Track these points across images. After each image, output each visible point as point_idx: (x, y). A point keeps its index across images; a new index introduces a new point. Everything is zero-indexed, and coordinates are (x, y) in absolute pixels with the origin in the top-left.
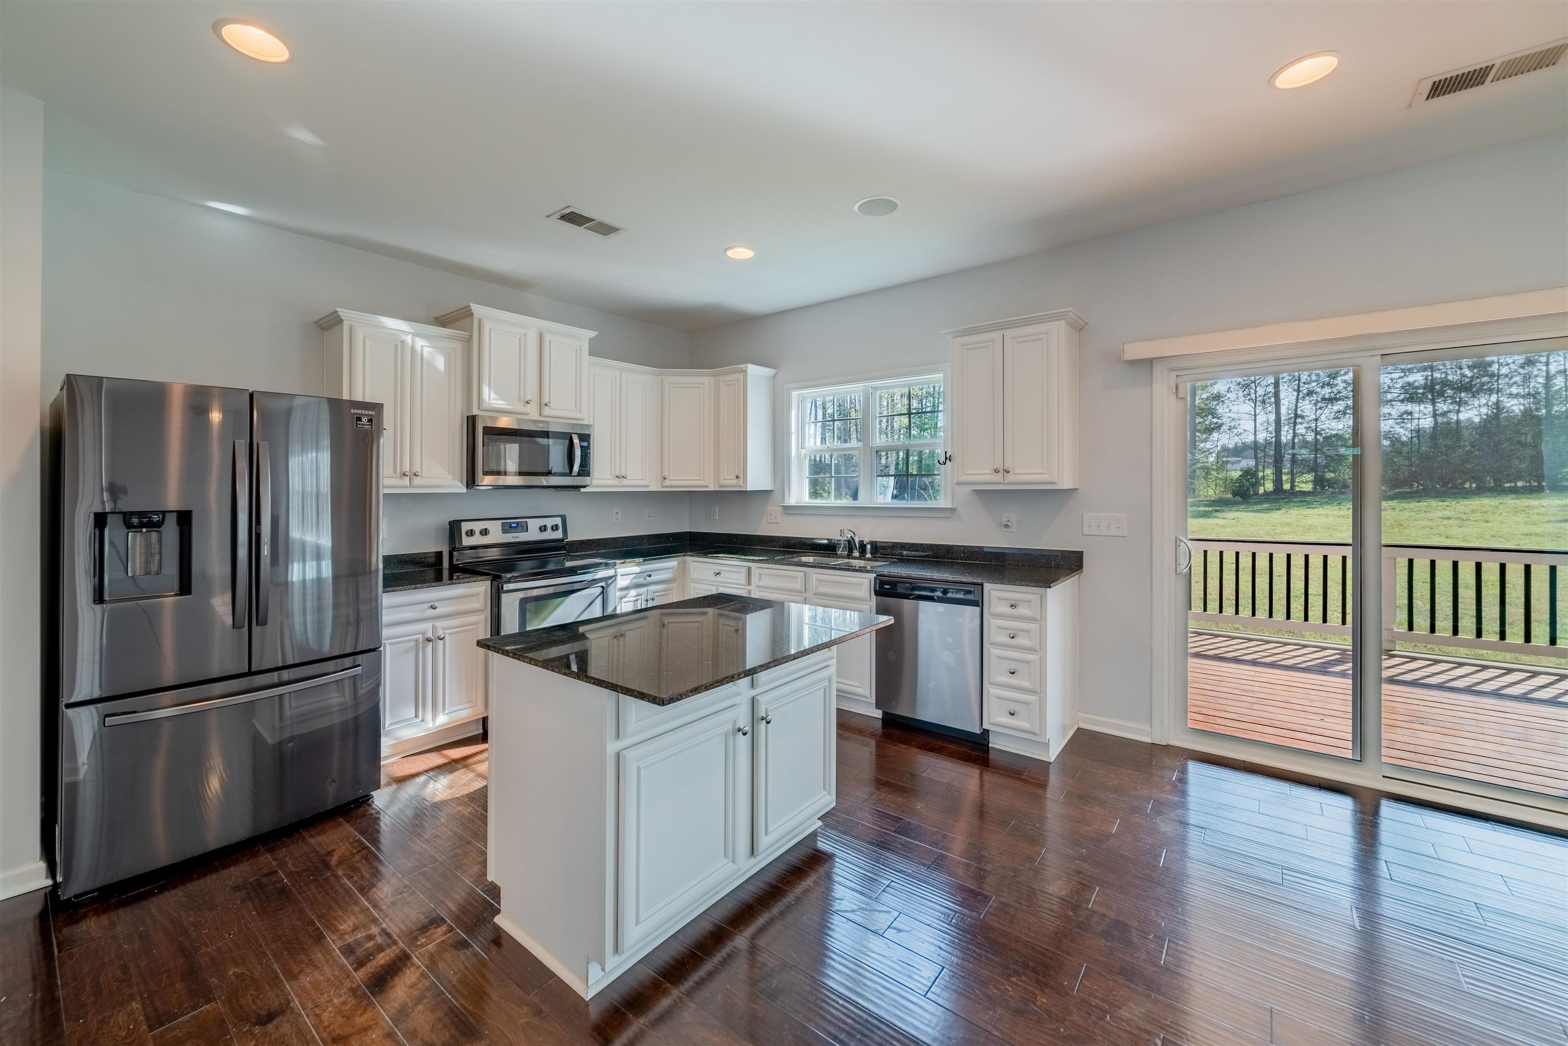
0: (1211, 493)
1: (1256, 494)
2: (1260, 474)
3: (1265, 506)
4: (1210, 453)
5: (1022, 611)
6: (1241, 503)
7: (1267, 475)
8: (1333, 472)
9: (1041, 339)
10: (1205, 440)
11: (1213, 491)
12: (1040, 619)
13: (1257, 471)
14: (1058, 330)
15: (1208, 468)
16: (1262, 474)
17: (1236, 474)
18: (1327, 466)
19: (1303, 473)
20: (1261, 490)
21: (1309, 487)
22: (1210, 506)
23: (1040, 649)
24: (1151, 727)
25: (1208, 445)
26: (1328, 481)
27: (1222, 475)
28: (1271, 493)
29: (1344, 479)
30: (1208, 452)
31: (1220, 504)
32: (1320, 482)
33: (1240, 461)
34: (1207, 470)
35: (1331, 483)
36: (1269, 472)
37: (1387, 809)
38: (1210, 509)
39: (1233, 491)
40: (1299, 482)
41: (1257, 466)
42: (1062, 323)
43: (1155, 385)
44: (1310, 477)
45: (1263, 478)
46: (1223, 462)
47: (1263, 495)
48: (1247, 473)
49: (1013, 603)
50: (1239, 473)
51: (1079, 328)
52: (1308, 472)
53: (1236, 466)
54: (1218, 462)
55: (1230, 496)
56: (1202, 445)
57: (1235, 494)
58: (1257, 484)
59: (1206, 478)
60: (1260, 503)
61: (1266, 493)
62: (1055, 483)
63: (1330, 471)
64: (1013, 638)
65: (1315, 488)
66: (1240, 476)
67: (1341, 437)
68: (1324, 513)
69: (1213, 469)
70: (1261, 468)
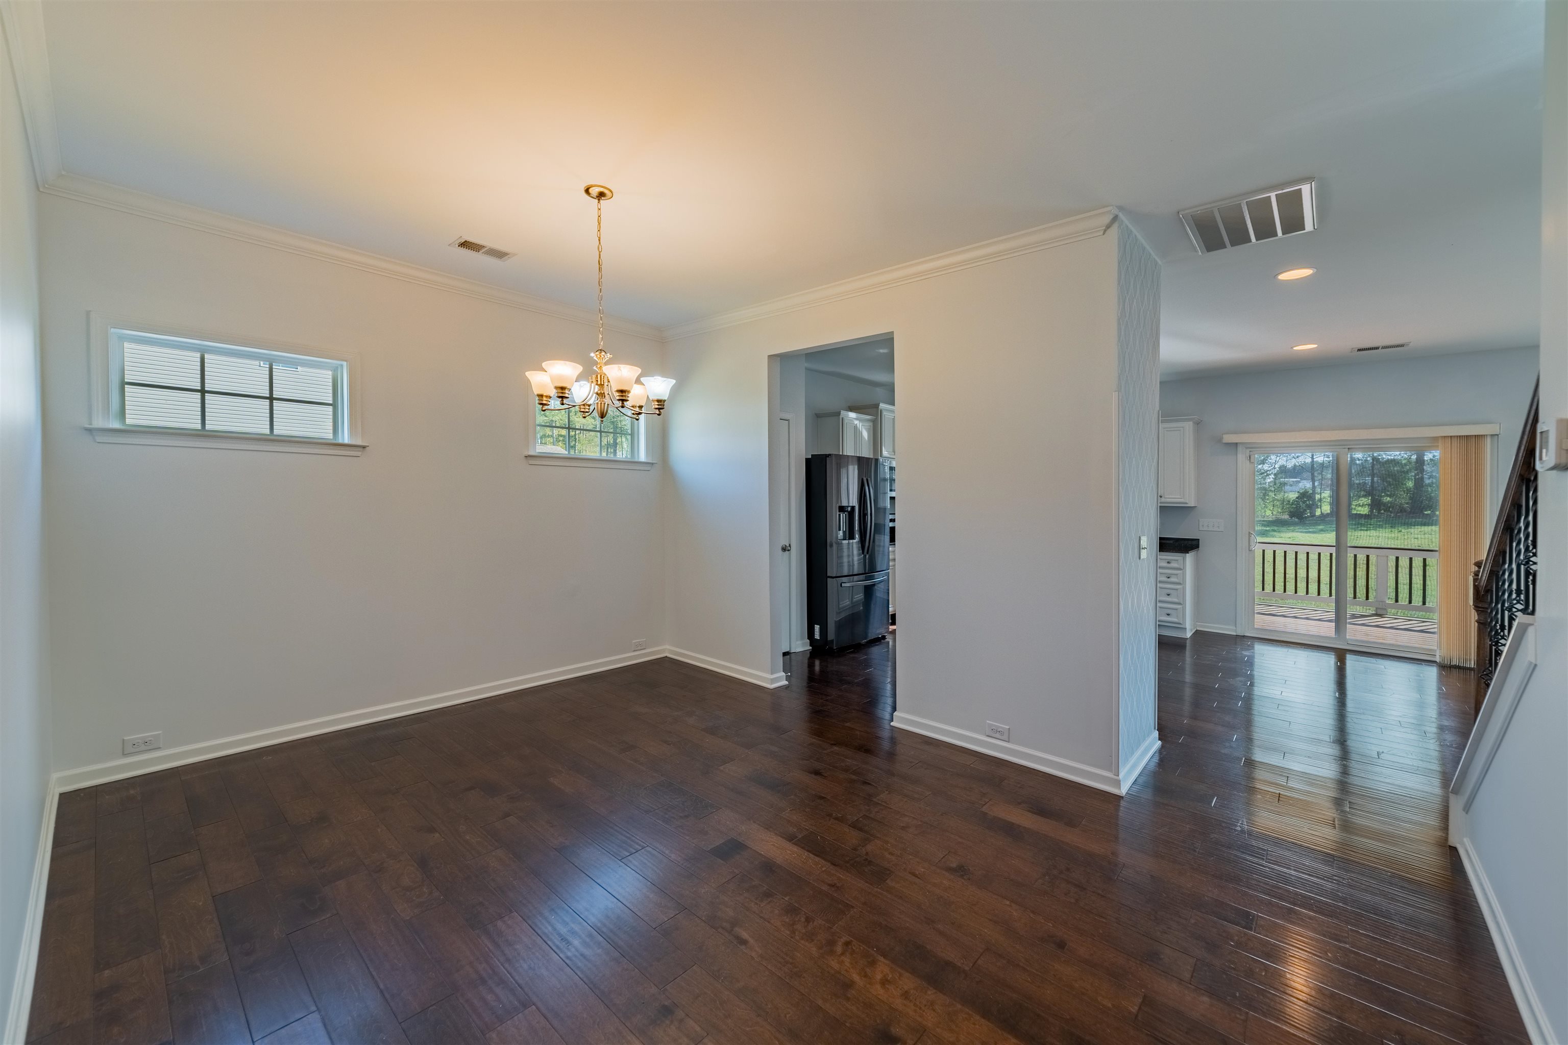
0: (1269, 514)
1: (1313, 515)
2: (1317, 497)
3: (1321, 527)
4: (1268, 475)
5: (1173, 565)
6: (1295, 524)
7: (1324, 498)
8: (1390, 496)
9: (1180, 430)
10: (1263, 462)
11: (1271, 512)
12: (1182, 569)
13: (1314, 493)
14: (1188, 426)
15: (1265, 489)
16: (1319, 496)
17: (1293, 496)
18: (1384, 490)
19: (1360, 497)
20: (1318, 513)
21: (1365, 511)
22: (1268, 526)
23: (1182, 583)
24: (1236, 627)
25: (1266, 467)
26: (1384, 504)
27: (1279, 497)
28: (1328, 514)
29: (1401, 504)
30: (1265, 474)
31: (1278, 523)
32: (1376, 505)
33: (1299, 482)
34: (1265, 492)
35: (1388, 508)
36: (1327, 494)
37: (1350, 660)
38: (1268, 529)
39: (1291, 512)
40: (1356, 505)
41: (1314, 487)
42: (1191, 423)
43: (1238, 455)
44: (1367, 501)
45: (1320, 500)
46: (1281, 484)
47: (1319, 517)
48: (1304, 495)
49: (1169, 561)
50: (1297, 495)
51: (1198, 423)
52: (1365, 496)
53: (1294, 488)
54: (1275, 484)
55: (1286, 517)
56: (1260, 466)
57: (1292, 515)
58: (1313, 506)
59: (1263, 499)
60: (1316, 524)
61: (1323, 517)
62: (1187, 503)
63: (1388, 496)
64: (1169, 578)
65: (1371, 511)
66: (1297, 498)
67: (1398, 463)
68: (1375, 534)
69: (1271, 491)
70: (1318, 490)
